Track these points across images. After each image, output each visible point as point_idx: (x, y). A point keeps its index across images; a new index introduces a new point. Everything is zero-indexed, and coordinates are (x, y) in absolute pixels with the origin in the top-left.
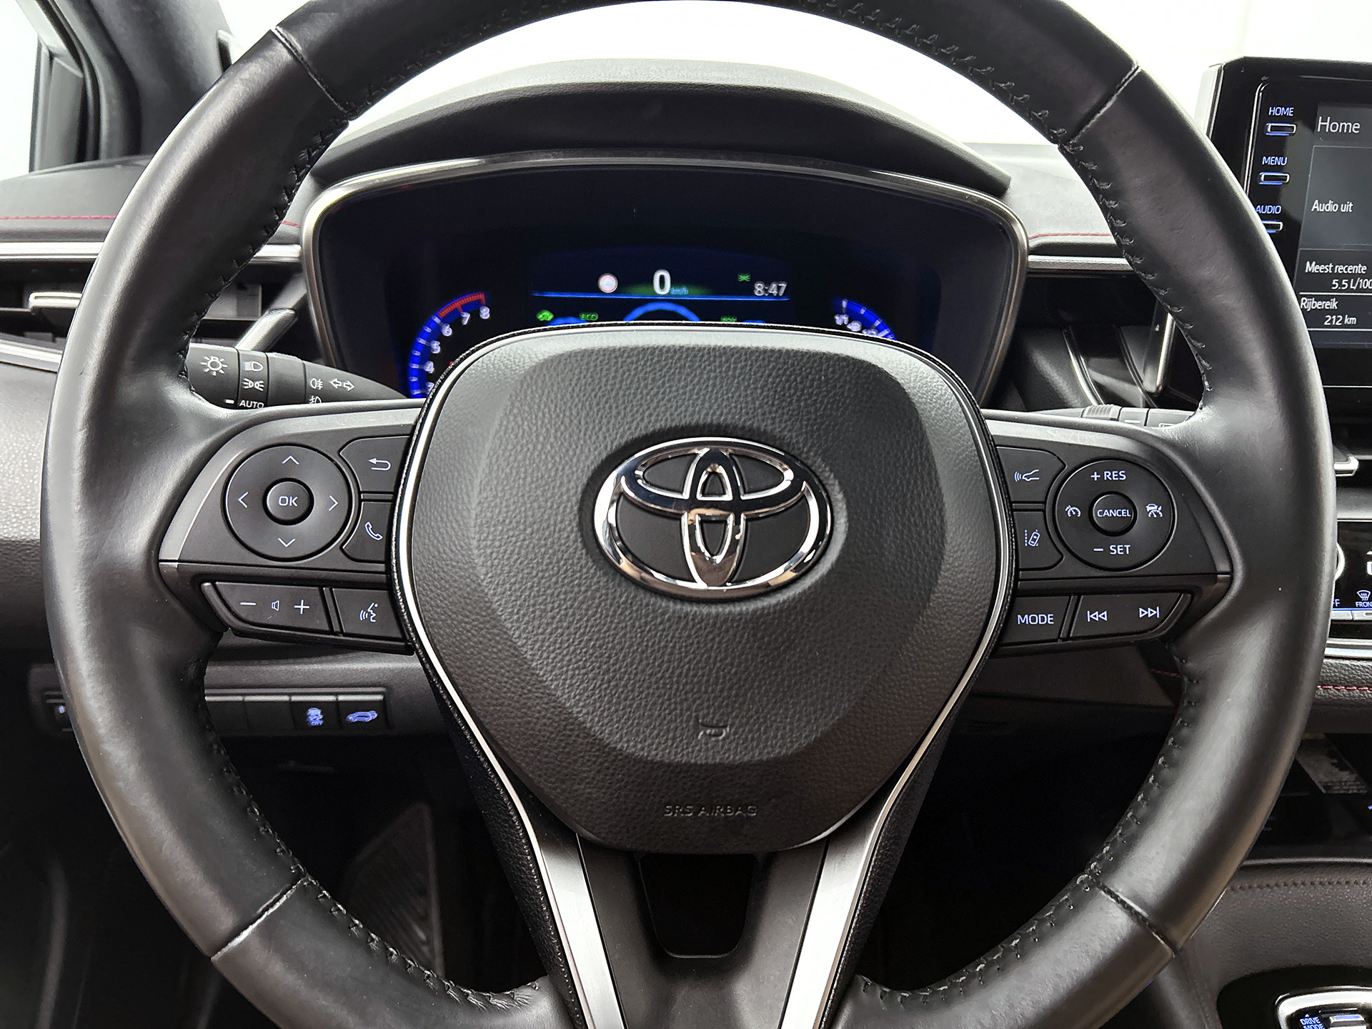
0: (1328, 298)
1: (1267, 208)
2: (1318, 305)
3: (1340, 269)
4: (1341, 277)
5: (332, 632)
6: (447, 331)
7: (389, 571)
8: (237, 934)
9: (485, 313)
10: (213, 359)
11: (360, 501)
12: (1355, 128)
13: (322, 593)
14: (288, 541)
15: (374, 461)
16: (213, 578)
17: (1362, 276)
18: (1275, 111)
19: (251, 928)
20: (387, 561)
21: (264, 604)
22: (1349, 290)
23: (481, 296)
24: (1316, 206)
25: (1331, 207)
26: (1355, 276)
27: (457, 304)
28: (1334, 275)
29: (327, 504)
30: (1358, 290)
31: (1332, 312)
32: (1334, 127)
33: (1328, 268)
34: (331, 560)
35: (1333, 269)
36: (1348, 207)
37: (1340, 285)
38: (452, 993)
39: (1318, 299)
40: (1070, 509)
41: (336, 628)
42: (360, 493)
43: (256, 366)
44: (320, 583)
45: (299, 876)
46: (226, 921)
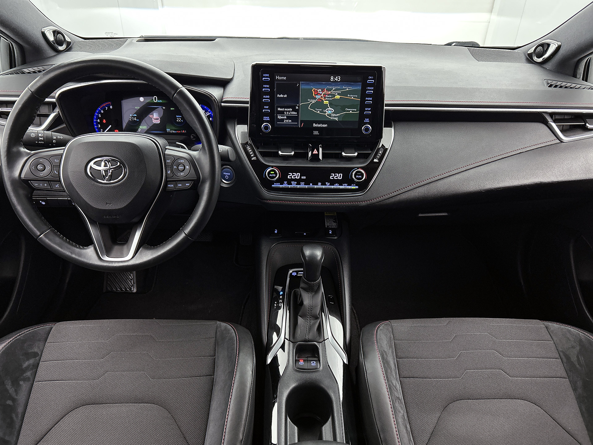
0: (284, 116)
1: (266, 96)
2: (282, 117)
3: (286, 109)
4: (286, 111)
5: (51, 189)
6: (102, 112)
7: (60, 179)
8: (40, 236)
9: (111, 107)
10: (33, 134)
11: (54, 167)
12: (285, 78)
13: (49, 183)
14: (42, 174)
15: (56, 160)
16: (30, 180)
17: (291, 111)
18: (265, 75)
19: (42, 235)
20: (59, 177)
21: (39, 185)
22: (288, 114)
23: (110, 103)
24: (278, 96)
25: (282, 96)
26: (290, 111)
27: (104, 105)
28: (285, 111)
29: (48, 168)
30: (291, 114)
31: (285, 119)
32: (280, 78)
33: (283, 109)
34: (49, 177)
35: (284, 110)
36: (286, 96)
37: (286, 113)
38: (78, 246)
39: (282, 116)
40: (175, 167)
41: (52, 188)
42: (53, 166)
43: (41, 135)
44: (48, 181)
45: (51, 228)
46: (38, 233)
